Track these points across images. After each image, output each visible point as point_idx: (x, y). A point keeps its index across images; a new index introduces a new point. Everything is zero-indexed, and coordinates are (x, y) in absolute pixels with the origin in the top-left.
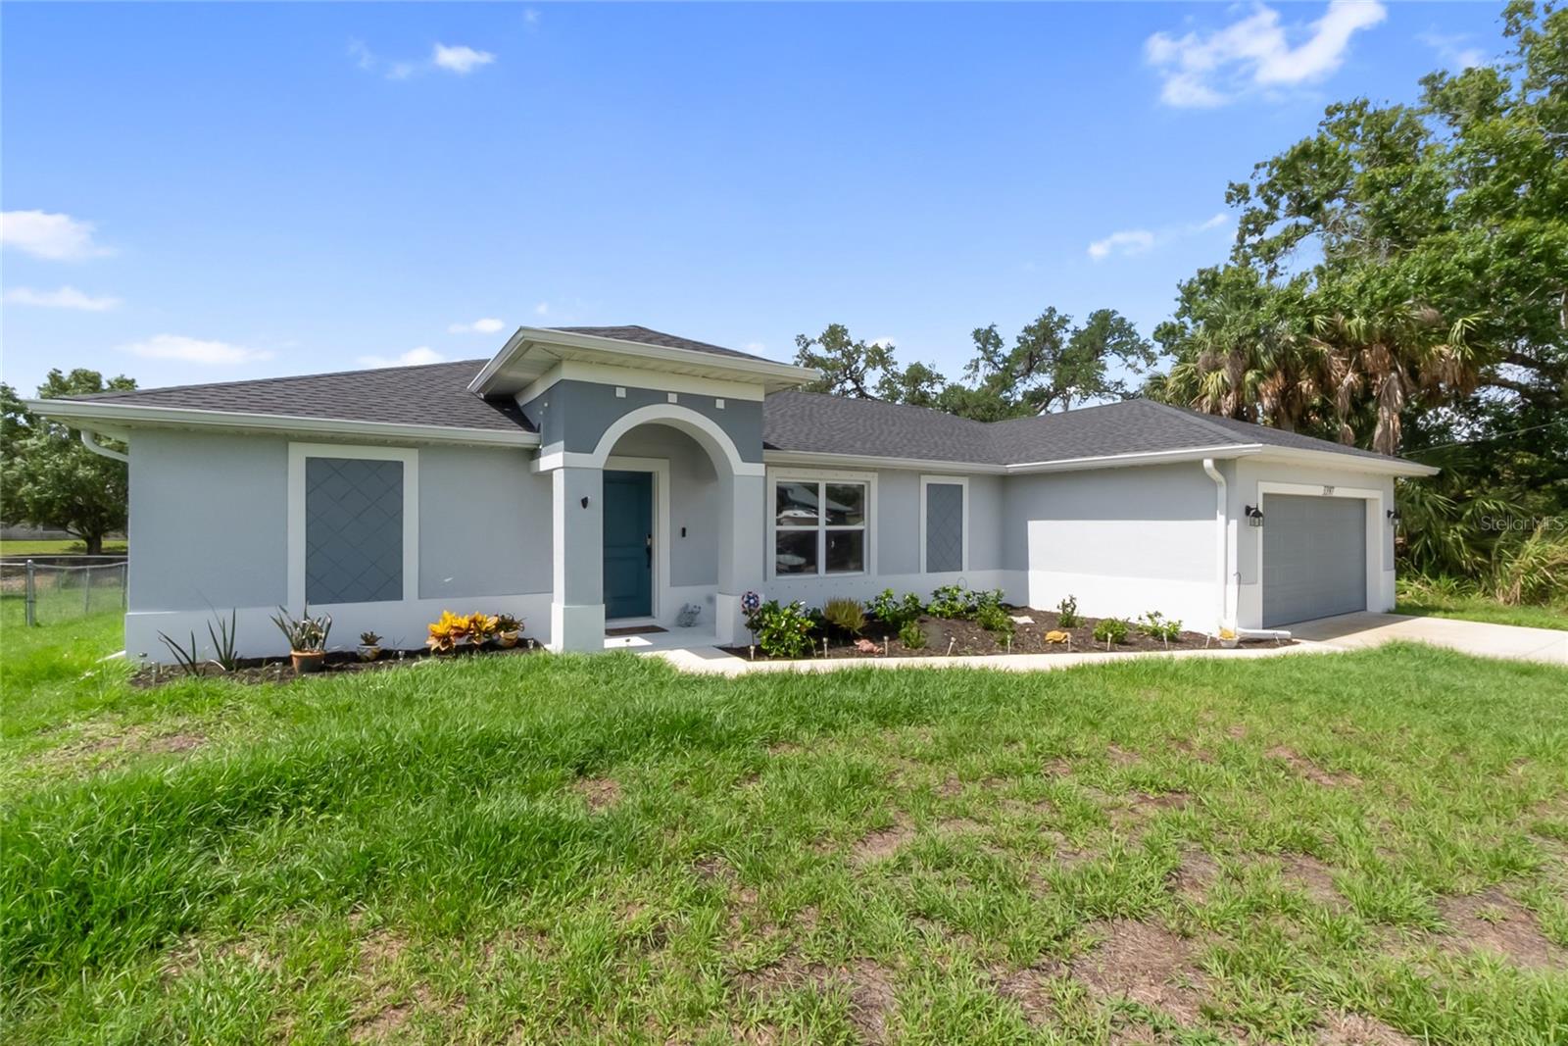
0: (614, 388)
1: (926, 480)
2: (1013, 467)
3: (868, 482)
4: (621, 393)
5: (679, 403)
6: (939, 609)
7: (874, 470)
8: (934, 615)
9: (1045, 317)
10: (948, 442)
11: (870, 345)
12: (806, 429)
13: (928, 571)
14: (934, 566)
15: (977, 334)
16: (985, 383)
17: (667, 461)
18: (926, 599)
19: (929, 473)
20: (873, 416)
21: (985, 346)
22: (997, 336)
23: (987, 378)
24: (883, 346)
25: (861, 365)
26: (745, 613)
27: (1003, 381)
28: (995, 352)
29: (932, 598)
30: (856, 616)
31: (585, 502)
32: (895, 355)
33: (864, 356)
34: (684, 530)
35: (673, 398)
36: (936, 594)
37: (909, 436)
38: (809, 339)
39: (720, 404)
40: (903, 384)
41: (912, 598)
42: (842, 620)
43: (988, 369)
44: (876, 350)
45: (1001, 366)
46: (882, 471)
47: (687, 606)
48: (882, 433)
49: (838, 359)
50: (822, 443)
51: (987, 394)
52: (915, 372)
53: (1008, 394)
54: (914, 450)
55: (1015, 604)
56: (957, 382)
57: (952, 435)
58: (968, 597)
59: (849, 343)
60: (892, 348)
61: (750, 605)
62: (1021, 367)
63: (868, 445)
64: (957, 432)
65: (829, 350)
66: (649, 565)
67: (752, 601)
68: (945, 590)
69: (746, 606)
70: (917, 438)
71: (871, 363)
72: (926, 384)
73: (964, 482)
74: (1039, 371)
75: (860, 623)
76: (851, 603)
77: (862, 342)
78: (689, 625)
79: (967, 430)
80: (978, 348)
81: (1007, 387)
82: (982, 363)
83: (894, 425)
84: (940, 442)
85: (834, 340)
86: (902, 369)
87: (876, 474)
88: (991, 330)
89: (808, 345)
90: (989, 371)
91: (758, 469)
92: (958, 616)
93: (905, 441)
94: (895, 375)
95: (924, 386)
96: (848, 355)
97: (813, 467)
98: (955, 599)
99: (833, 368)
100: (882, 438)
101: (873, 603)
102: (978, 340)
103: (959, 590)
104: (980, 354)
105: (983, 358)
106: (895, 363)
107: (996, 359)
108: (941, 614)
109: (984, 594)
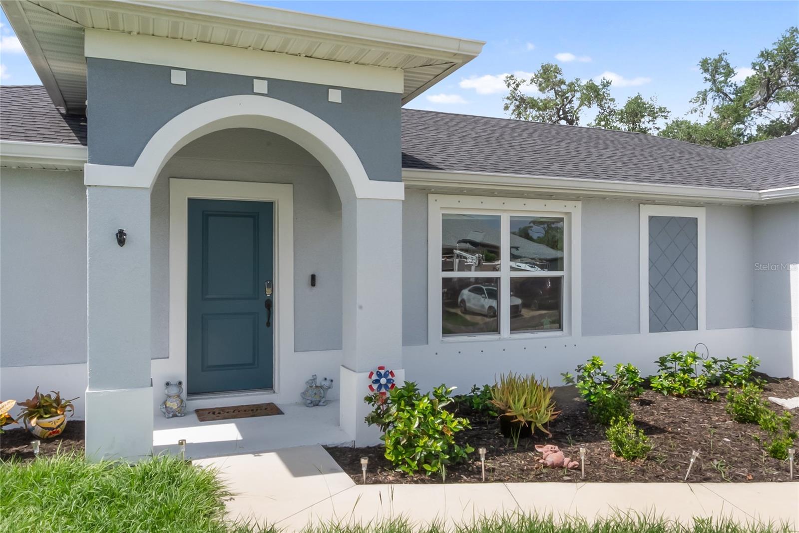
0: (166, 71)
1: (646, 212)
2: (769, 193)
3: (569, 214)
4: (179, 78)
5: (271, 94)
6: (666, 383)
7: (577, 198)
8: (660, 392)
9: (786, 39)
10: (677, 167)
11: (584, 82)
12: (487, 151)
13: (652, 330)
14: (658, 324)
15: (704, 64)
16: (715, 116)
17: (290, 187)
18: (647, 368)
19: (652, 202)
20: (580, 140)
21: (713, 76)
22: (728, 65)
23: (717, 110)
24: (598, 82)
25: (576, 103)
26: (369, 399)
27: (736, 111)
28: (725, 82)
29: (657, 367)
30: (539, 405)
31: (121, 238)
32: (612, 92)
33: (578, 95)
34: (313, 277)
35: (260, 86)
36: (662, 361)
37: (625, 159)
38: (519, 80)
39: (335, 97)
40: (621, 120)
41: (628, 370)
42: (518, 410)
43: (717, 101)
44: (592, 87)
45: (732, 97)
46: (587, 199)
47: (314, 378)
48: (590, 154)
49: (551, 100)
50: (506, 164)
51: (718, 126)
52: (634, 106)
53: (742, 126)
54: (632, 173)
55: (771, 375)
56: (682, 117)
57: (680, 159)
58: (709, 367)
59: (562, 82)
60: (609, 83)
61: (380, 386)
62: (758, 97)
63: (570, 167)
64: (687, 156)
65: (542, 90)
66: (269, 323)
67: (383, 381)
68: (675, 358)
69: (375, 386)
70: (635, 161)
71: (586, 100)
72: (647, 118)
73: (700, 214)
74: (778, 99)
75: (545, 415)
76: (534, 383)
77: (577, 80)
78: (316, 404)
79: (699, 154)
80: (706, 80)
81: (740, 119)
82: (710, 95)
83: (606, 148)
84: (665, 166)
85: (547, 80)
86: (620, 104)
87: (579, 204)
88: (720, 59)
89: (518, 85)
90: (718, 102)
91: (395, 191)
92: (694, 394)
93: (619, 164)
94: (612, 112)
95: (645, 123)
96: (562, 95)
97: (491, 194)
98: (690, 371)
99: (545, 108)
100: (589, 160)
101: (573, 375)
102: (706, 70)
103: (695, 358)
104: (709, 85)
105: (711, 89)
106: (613, 100)
107: (727, 90)
108: (670, 390)
109: (729, 361)
